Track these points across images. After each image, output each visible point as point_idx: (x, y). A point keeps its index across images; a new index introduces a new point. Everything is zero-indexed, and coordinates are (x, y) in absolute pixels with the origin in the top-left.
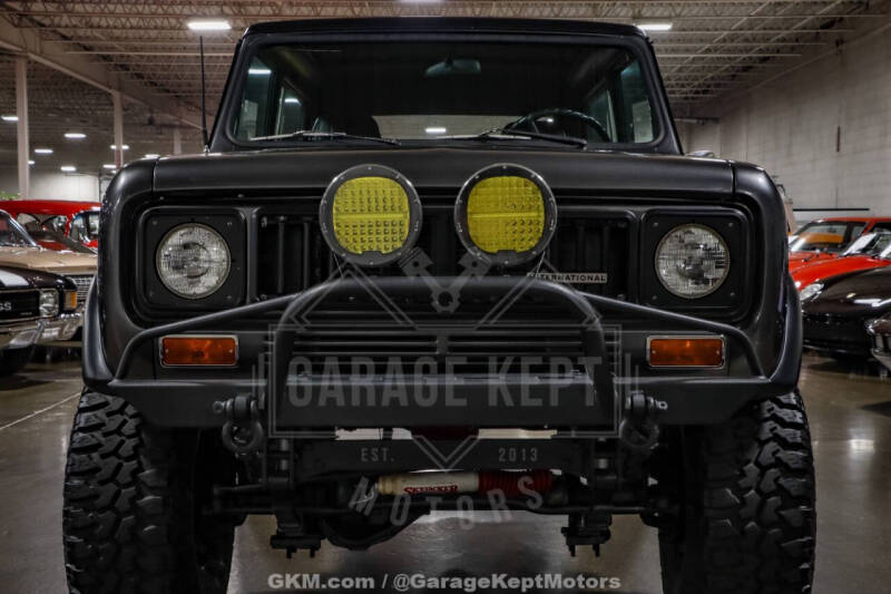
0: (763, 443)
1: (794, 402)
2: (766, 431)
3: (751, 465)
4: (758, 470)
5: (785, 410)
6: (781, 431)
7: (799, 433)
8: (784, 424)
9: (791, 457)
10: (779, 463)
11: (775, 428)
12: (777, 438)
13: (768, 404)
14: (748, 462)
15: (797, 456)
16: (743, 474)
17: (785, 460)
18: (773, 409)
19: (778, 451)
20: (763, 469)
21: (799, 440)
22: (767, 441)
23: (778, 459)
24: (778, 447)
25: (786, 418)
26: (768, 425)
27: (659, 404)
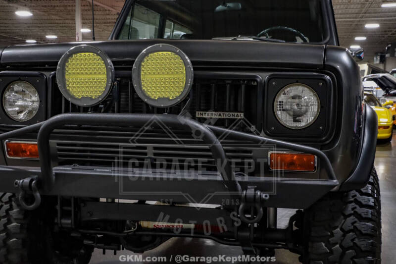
0: (346, 217)
1: (370, 192)
2: (349, 210)
3: (339, 229)
4: (342, 233)
5: (364, 197)
6: (359, 210)
7: (370, 211)
8: (362, 205)
9: (363, 226)
10: (355, 229)
11: (356, 208)
12: (356, 214)
13: (354, 192)
14: (337, 227)
15: (367, 225)
16: (332, 235)
17: (359, 228)
18: (356, 196)
19: (355, 222)
20: (345, 233)
21: (370, 216)
22: (350, 215)
23: (355, 227)
24: (356, 220)
25: (363, 202)
26: (351, 206)
27: (263, 196)
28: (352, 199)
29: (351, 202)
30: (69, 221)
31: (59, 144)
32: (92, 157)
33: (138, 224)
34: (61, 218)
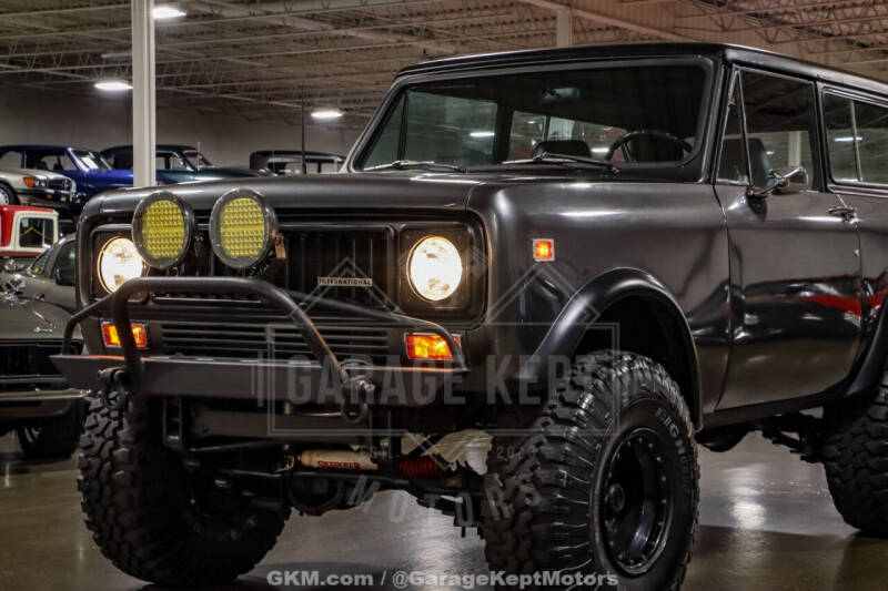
27: (366, 386)
28: (549, 412)
29: (546, 415)
30: (177, 438)
31: (165, 327)
32: (208, 344)
33: (296, 459)
34: (168, 434)
